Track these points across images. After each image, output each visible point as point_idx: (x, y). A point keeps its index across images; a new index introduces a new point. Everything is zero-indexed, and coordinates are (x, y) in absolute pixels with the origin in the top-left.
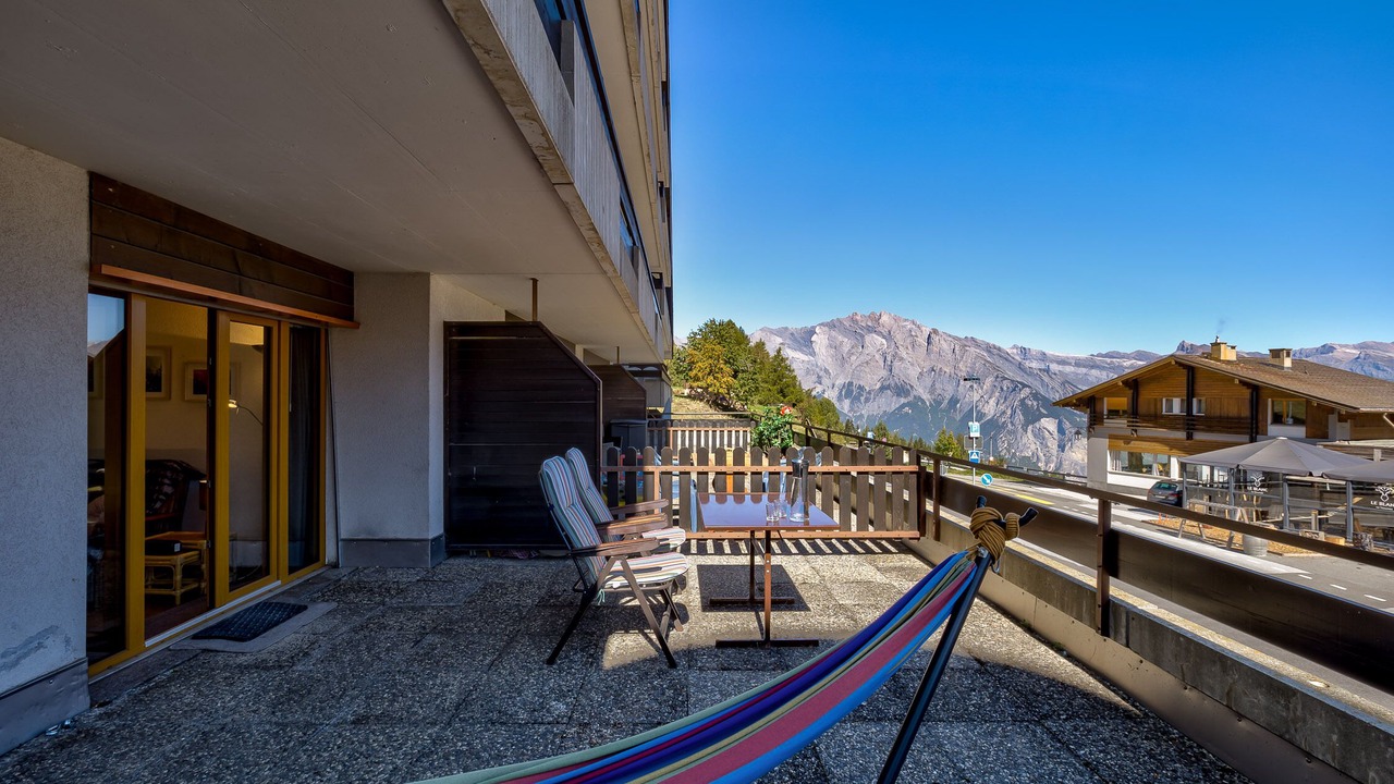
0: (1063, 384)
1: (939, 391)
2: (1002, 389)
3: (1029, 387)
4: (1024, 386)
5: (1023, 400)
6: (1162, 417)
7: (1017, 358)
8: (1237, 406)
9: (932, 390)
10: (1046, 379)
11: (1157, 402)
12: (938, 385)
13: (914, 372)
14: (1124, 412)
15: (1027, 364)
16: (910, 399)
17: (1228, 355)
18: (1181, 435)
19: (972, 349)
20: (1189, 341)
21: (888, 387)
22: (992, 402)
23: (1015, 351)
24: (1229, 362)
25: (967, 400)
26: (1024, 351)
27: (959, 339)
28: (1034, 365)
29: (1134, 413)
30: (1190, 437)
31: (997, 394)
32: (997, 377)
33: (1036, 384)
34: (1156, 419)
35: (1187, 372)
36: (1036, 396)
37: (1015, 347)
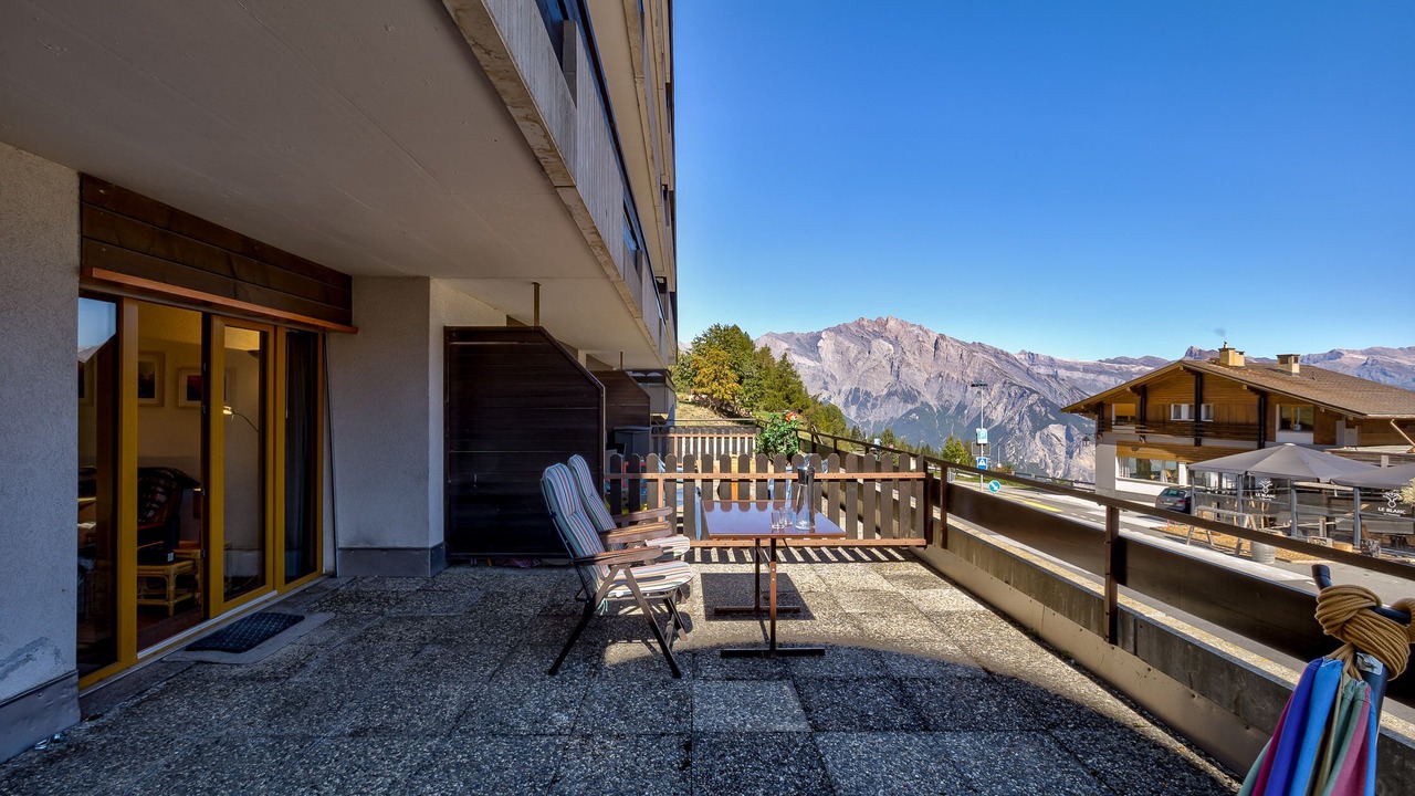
0: (1071, 390)
1: (946, 397)
2: (1010, 395)
3: (1037, 393)
4: (1033, 392)
5: (1030, 407)
6: (1171, 423)
7: (1026, 364)
8: (1246, 412)
9: (940, 396)
10: (1054, 385)
11: (1165, 408)
12: (945, 391)
13: (921, 378)
14: (1132, 418)
15: (1035, 370)
16: (918, 405)
17: (1236, 360)
18: (1189, 441)
19: (980, 355)
20: (1197, 347)
21: (895, 393)
22: (1000, 408)
23: (1023, 356)
24: (1237, 368)
25: (974, 406)
26: (1032, 357)
27: (967, 345)
28: (1042, 370)
29: (1142, 420)
30: (1198, 443)
31: (1005, 400)
32: (1005, 383)
33: (1044, 390)
34: (1164, 425)
35: (1195, 378)
36: (1044, 402)
37: (1023, 352)
